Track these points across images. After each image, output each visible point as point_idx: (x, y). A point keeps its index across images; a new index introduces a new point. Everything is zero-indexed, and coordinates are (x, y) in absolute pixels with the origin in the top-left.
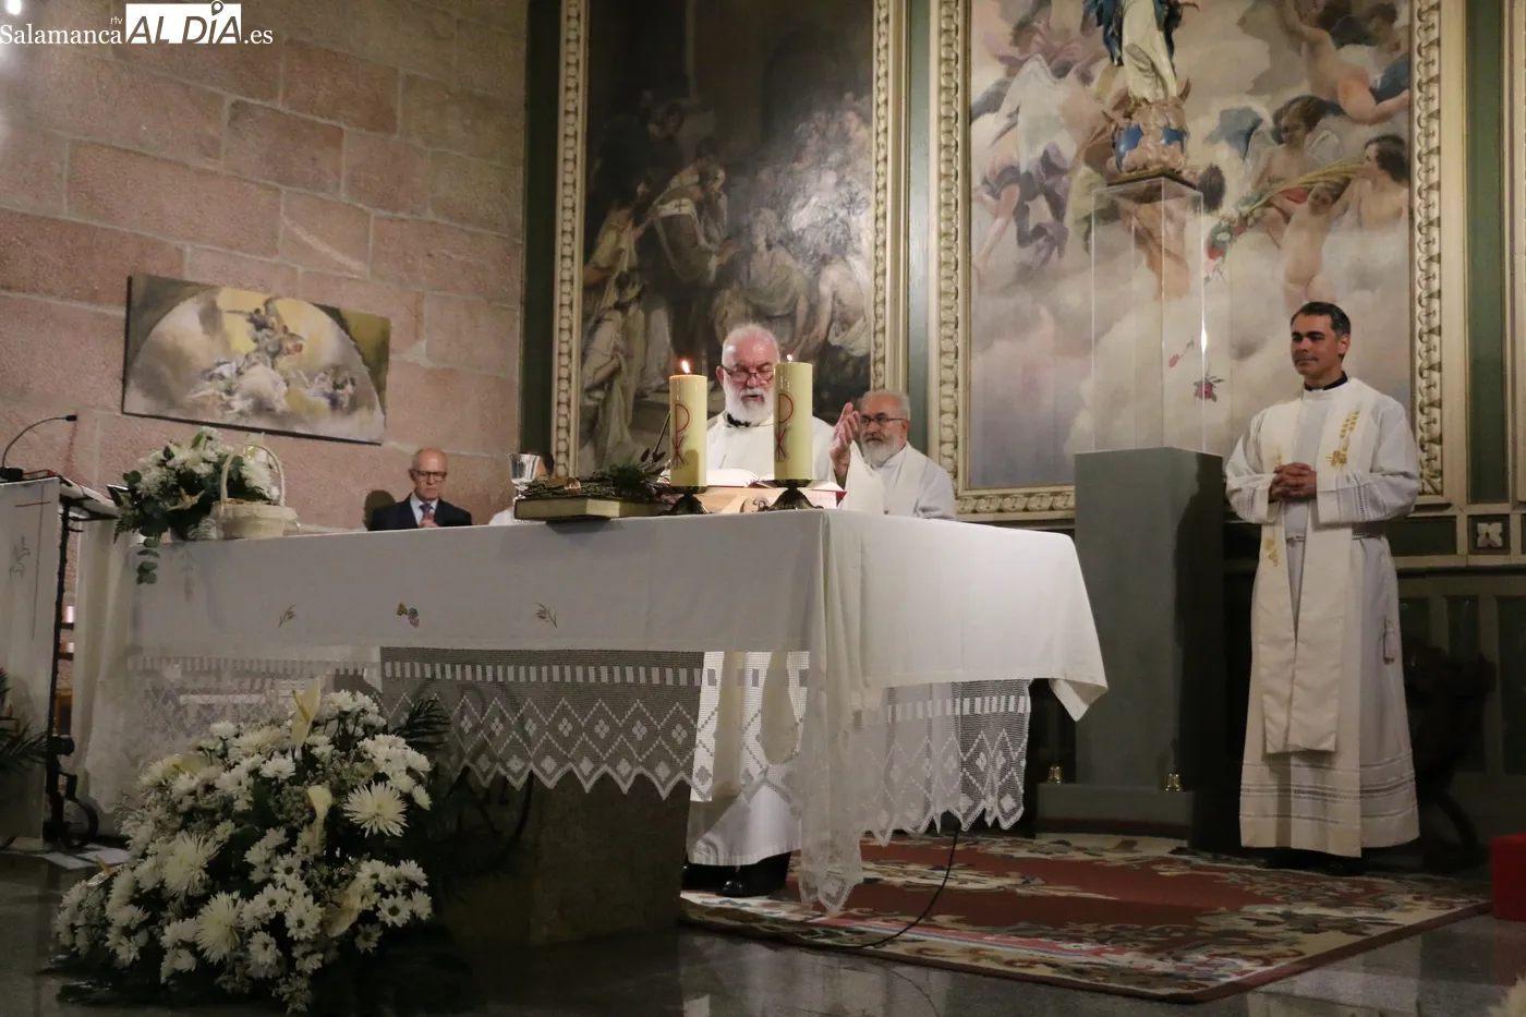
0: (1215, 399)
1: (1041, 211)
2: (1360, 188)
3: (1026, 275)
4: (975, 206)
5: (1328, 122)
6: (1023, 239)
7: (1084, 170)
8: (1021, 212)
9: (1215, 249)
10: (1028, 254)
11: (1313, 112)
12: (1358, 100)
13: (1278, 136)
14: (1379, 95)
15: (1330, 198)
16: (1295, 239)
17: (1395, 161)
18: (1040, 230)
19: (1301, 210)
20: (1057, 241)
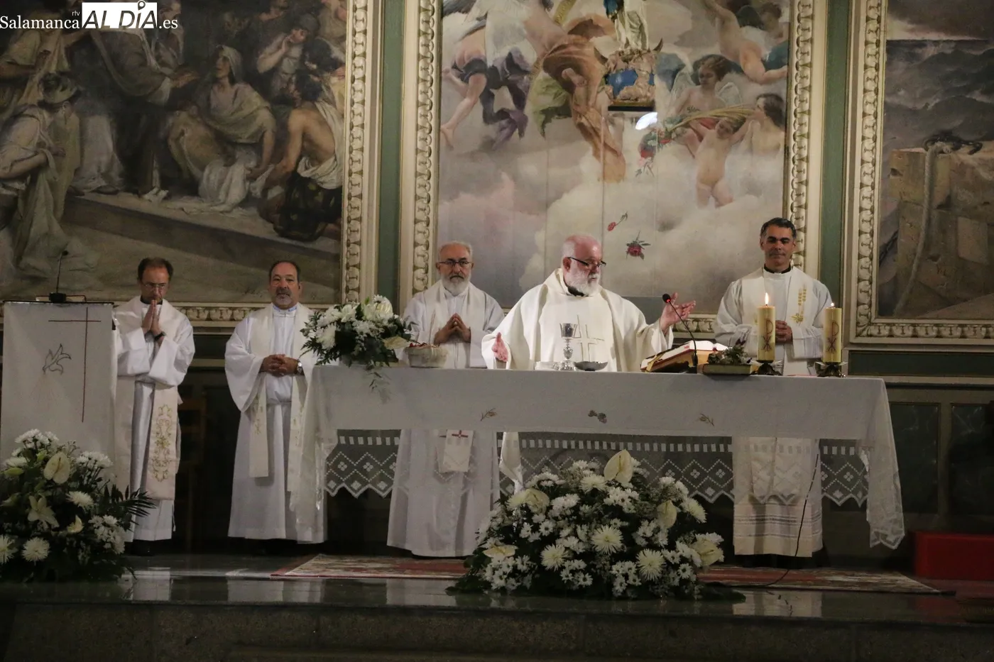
0: (642, 256)
1: (504, 98)
2: (752, 126)
3: (489, 146)
4: (444, 83)
5: (731, 76)
6: (488, 118)
7: (542, 75)
8: (487, 97)
9: (646, 151)
10: (492, 130)
11: (722, 68)
12: (753, 66)
13: (696, 79)
14: (768, 66)
15: (732, 129)
16: (705, 153)
17: (777, 112)
18: (503, 114)
19: (711, 134)
20: (519, 125)
